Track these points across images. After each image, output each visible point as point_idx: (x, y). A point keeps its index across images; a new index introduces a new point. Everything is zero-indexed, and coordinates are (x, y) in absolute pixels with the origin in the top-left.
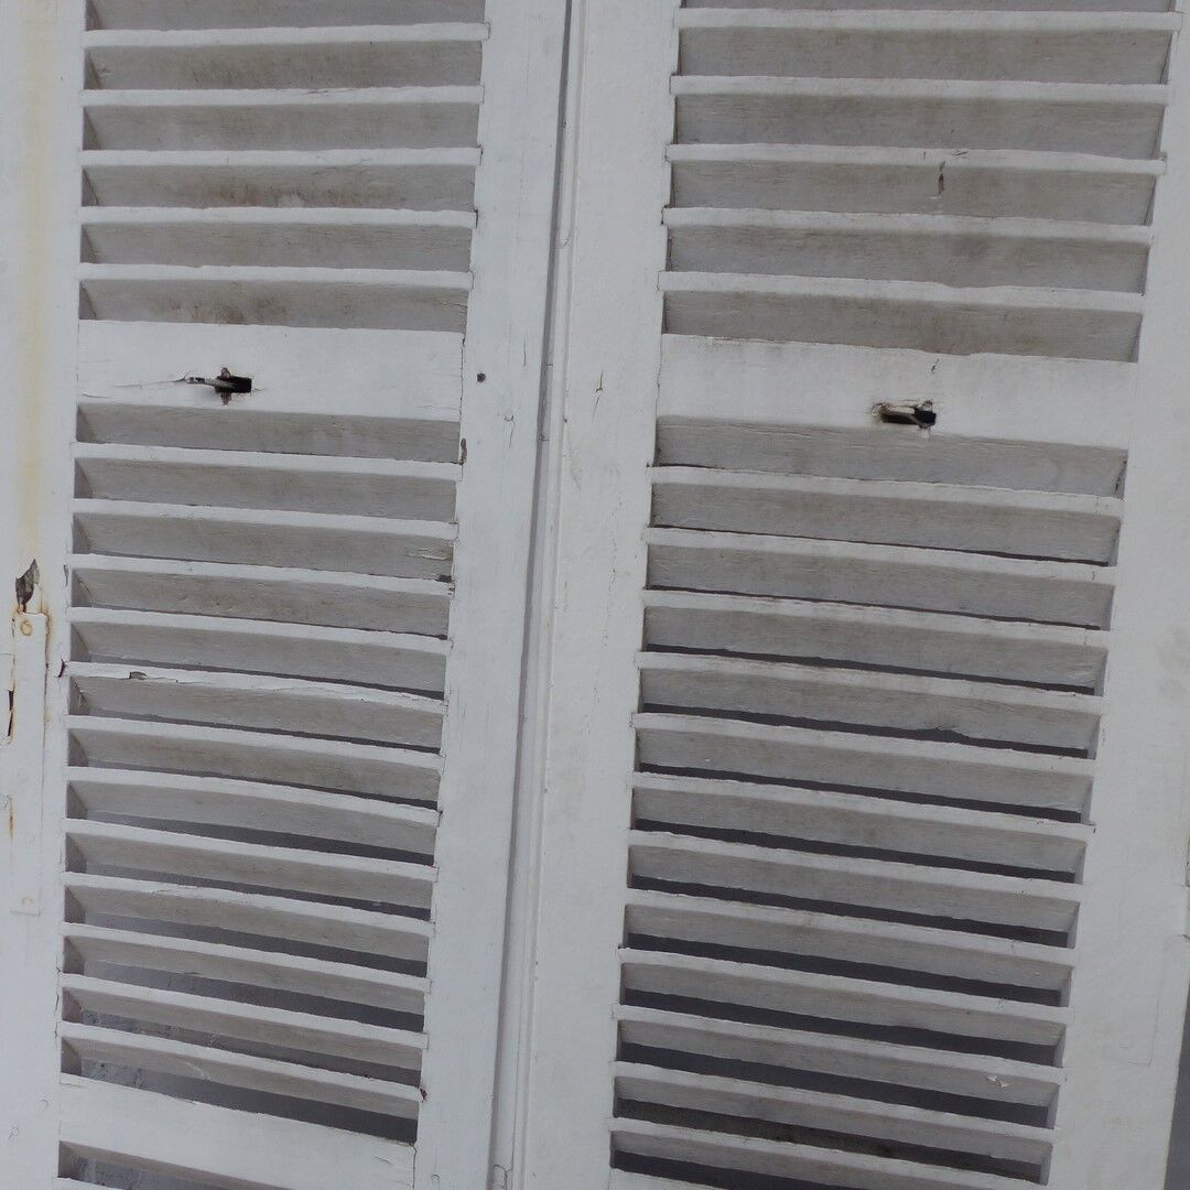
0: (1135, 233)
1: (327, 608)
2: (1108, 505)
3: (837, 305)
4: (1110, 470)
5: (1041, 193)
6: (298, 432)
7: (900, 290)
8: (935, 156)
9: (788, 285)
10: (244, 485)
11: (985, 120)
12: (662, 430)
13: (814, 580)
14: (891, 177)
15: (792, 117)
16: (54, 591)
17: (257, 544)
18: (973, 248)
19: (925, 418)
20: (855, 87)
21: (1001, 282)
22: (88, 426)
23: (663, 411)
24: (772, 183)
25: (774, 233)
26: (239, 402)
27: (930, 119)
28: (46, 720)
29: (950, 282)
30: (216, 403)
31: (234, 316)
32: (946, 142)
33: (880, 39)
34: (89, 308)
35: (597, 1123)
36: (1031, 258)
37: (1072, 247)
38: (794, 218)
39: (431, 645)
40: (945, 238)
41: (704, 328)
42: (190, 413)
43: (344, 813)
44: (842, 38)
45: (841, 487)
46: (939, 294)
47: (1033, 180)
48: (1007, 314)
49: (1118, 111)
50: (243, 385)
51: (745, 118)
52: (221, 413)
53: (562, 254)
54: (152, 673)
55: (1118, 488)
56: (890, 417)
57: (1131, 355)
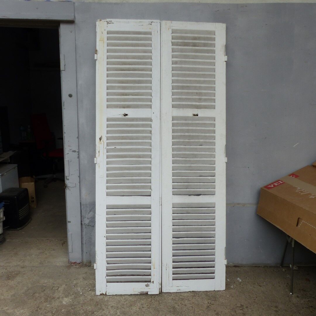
0: (214, 98)
1: (137, 138)
2: (214, 122)
3: (188, 105)
4: (214, 119)
5: (206, 94)
6: (133, 120)
7: (194, 103)
8: (196, 91)
9: (184, 103)
10: (127, 126)
11: (200, 88)
12: (173, 117)
13: (188, 131)
14: (192, 93)
15: (183, 88)
16: (104, 139)
17: (128, 132)
18: (200, 99)
19: (197, 115)
20: (189, 85)
21: (202, 102)
22: (108, 120)
23: (173, 116)
24: (181, 94)
25: (182, 98)
26: (126, 117)
27: (195, 88)
28: (104, 154)
29: (198, 102)
30: (124, 117)
31: (124, 108)
32: (197, 90)
33: (190, 80)
34: (108, 106)
35: (171, 190)
36: (205, 100)
37: (208, 99)
38: (184, 97)
39: (150, 141)
40: (197, 98)
41: (176, 107)
42: (121, 118)
43: (140, 160)
44: (187, 80)
45: (190, 122)
46: (197, 103)
47: (205, 93)
48: (204, 105)
49: (211, 87)
50: (127, 115)
51: (178, 88)
53: (162, 101)
54: (117, 147)
55: (215, 121)
56: (194, 115)
57: (215, 109)
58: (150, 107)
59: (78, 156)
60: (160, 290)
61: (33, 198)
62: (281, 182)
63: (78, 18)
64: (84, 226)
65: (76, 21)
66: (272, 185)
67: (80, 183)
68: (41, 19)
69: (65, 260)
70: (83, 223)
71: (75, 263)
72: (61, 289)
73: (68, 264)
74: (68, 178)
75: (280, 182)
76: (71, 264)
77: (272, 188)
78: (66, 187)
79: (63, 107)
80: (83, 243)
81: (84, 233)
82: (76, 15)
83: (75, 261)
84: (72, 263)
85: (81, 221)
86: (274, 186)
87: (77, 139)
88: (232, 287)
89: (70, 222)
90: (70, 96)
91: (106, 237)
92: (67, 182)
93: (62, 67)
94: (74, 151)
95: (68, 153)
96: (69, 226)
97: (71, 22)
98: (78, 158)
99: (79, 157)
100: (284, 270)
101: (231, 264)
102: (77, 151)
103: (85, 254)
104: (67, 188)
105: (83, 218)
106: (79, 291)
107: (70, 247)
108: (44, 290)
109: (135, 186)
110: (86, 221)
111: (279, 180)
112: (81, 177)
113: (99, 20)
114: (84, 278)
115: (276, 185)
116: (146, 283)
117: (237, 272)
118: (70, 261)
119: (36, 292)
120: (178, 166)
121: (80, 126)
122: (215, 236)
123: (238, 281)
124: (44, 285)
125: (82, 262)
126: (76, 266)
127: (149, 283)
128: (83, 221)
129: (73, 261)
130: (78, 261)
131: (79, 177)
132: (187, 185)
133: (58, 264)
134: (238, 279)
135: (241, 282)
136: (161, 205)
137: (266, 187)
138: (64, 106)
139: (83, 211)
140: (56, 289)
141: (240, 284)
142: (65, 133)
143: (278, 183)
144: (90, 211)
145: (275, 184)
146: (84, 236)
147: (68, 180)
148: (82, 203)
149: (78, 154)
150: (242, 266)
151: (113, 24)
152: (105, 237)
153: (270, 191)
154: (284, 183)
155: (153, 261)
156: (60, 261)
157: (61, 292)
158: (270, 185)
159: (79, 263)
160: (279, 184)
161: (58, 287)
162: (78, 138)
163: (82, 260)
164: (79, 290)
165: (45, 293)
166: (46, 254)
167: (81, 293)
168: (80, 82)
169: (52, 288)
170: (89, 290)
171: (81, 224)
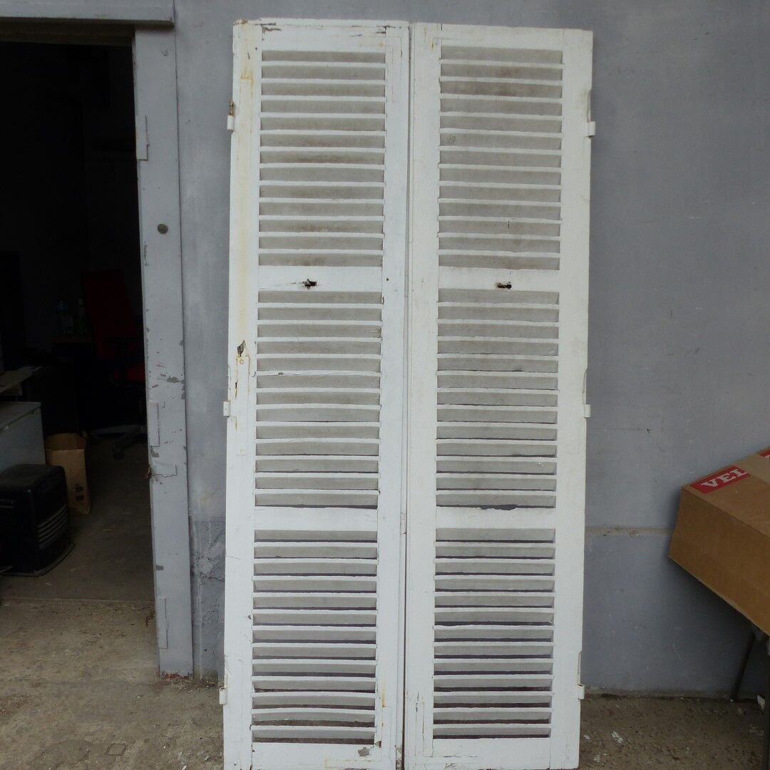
0: (556, 238)
1: (342, 348)
2: (555, 307)
3: (484, 258)
4: (555, 298)
5: (533, 229)
6: (330, 297)
7: (501, 253)
8: (507, 219)
9: (472, 253)
10: (313, 314)
11: (518, 211)
12: (440, 292)
13: (482, 330)
14: (496, 224)
15: (470, 209)
16: (251, 349)
17: (317, 331)
18: (517, 242)
19: (509, 286)
20: (486, 202)
21: (524, 251)
22: (262, 297)
23: (440, 287)
24: (465, 226)
25: (467, 239)
26: (313, 289)
27: (505, 210)
28: (249, 390)
29: (512, 251)
30: (306, 289)
31: (307, 264)
32: (509, 215)
33: (491, 190)
34: (263, 261)
35: (432, 493)
36: (532, 245)
37: (541, 242)
38: (472, 235)
39: (376, 357)
40: (510, 240)
41: (449, 264)
42: (297, 293)
43: (349, 410)
44: (482, 189)
45: (489, 305)
46: (510, 254)
47: (531, 225)
48: (527, 259)
49: (550, 208)
50: (313, 284)
51: (457, 209)
52: (307, 292)
53: (410, 245)
54: (286, 372)
55: (557, 302)
56: (500, 286)
57: (558, 268)
58: (378, 261)
59: (183, 392)
60: (399, 766)
61: (81, 489)
62: (740, 474)
63: (184, 18)
64: (199, 580)
65: (180, 25)
66: (713, 481)
67: (187, 464)
68: (84, 17)
69: (150, 665)
70: (196, 571)
71: (173, 676)
72: (132, 752)
73: (156, 679)
74: (155, 450)
75: (735, 471)
76: (164, 680)
77: (712, 489)
78: (150, 475)
79: (143, 261)
80: (196, 623)
81: (199, 598)
82: (179, 8)
83: (174, 672)
84: (167, 675)
85: (192, 567)
86: (721, 483)
87: (181, 348)
88: (597, 759)
89: (161, 568)
90: (163, 229)
91: (252, 617)
92: (153, 462)
93: (140, 153)
94: (173, 380)
95: (157, 386)
96: (160, 579)
97: (165, 27)
98: (182, 398)
99: (184, 396)
100: (740, 711)
101: (595, 689)
102: (181, 378)
103: (200, 652)
104: (153, 478)
105: (195, 558)
106: (179, 762)
107: (161, 634)
108: (86, 757)
109: (333, 479)
110: (205, 567)
111: (733, 468)
112: (192, 448)
113: (240, 21)
114: (195, 723)
115: (725, 480)
116: (361, 747)
117: (611, 713)
118: (161, 670)
119: (63, 762)
120: (453, 428)
121: (188, 313)
122: (552, 620)
123: (614, 741)
124: (87, 739)
125: (193, 675)
126: (177, 686)
127: (368, 746)
128: (195, 565)
129: (170, 672)
130: (183, 673)
131: (186, 448)
132: (477, 479)
133: (130, 679)
134: (615, 735)
135: (623, 746)
136: (406, 533)
137: (697, 485)
138: (145, 256)
139: (195, 540)
140: (117, 752)
141: (620, 751)
142: (148, 330)
143: (730, 477)
144: (215, 541)
145: (721, 477)
146: (199, 607)
147: (156, 455)
148: (194, 519)
149: (184, 389)
150: (624, 697)
151: (279, 32)
152: (249, 617)
153: (708, 498)
154: (748, 475)
155: (379, 688)
156: (135, 669)
157: (131, 762)
158: (708, 479)
159: (186, 678)
160: (734, 478)
161: (122, 748)
162: (183, 343)
163: (193, 670)
164: (179, 758)
165: (87, 765)
166: (101, 647)
167: (185, 767)
168: (189, 192)
169: (108, 751)
170: (206, 759)
171: (192, 574)
